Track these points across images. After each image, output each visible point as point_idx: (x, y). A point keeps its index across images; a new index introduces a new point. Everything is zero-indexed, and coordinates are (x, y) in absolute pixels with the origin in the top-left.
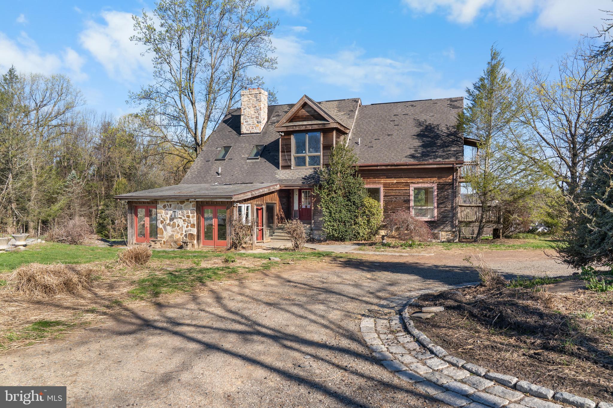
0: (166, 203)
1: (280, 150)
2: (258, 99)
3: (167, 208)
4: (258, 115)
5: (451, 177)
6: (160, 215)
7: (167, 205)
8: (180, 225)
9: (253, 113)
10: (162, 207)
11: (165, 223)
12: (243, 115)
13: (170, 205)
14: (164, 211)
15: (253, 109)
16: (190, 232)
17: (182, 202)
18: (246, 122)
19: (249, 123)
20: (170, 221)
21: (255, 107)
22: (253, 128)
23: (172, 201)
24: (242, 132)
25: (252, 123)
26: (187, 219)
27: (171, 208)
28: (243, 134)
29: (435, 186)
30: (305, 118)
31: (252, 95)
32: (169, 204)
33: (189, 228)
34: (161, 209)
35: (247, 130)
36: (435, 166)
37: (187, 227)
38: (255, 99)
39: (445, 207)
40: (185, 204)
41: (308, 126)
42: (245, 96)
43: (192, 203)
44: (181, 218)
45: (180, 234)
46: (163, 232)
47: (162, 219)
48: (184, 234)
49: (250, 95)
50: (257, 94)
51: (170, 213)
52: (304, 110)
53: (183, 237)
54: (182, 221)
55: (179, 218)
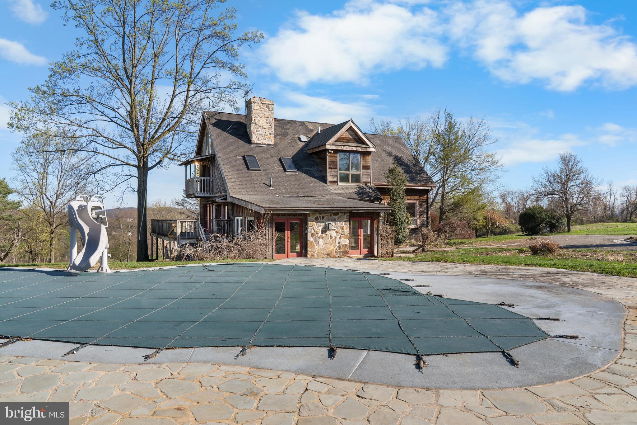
0: (318, 215)
1: (328, 167)
2: (270, 110)
3: (319, 220)
4: (270, 126)
5: (426, 196)
6: (311, 227)
7: (320, 217)
8: (333, 236)
9: (264, 123)
10: (313, 219)
11: (316, 235)
12: (254, 123)
13: (323, 217)
14: (315, 223)
15: (264, 119)
16: (344, 243)
17: (336, 214)
18: (257, 131)
19: (261, 133)
20: (322, 233)
21: (268, 117)
22: (265, 139)
23: (325, 213)
24: (252, 142)
25: (264, 134)
26: (341, 230)
27: (323, 220)
28: (254, 143)
29: (417, 202)
30: (348, 140)
31: (264, 105)
32: (321, 216)
33: (343, 239)
34: (313, 221)
35: (258, 140)
36: (421, 188)
37: (340, 238)
38: (267, 110)
39: (423, 218)
40: (338, 216)
41: (353, 148)
42: (256, 104)
43: (346, 215)
44: (334, 230)
45: (333, 245)
46: (314, 245)
47: (313, 232)
48: (338, 245)
49: (261, 104)
50: (270, 104)
51: (322, 225)
52: (347, 133)
53: (337, 249)
54: (335, 232)
55: (333, 230)
